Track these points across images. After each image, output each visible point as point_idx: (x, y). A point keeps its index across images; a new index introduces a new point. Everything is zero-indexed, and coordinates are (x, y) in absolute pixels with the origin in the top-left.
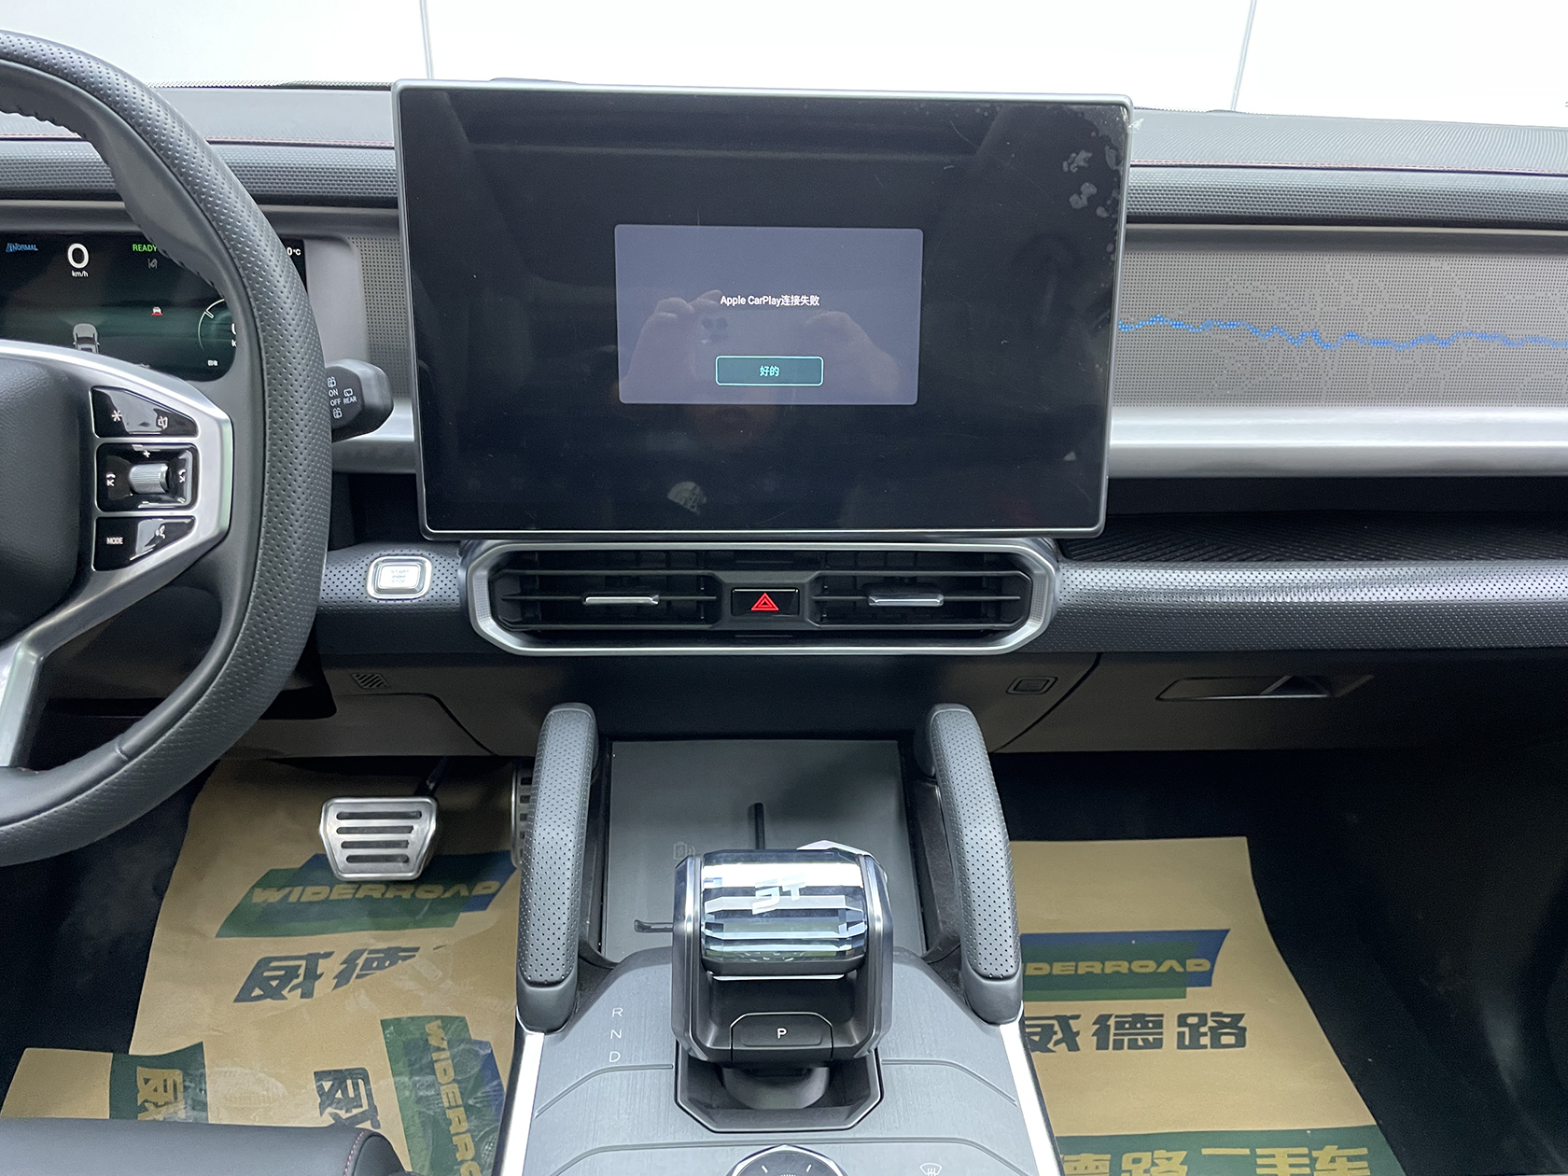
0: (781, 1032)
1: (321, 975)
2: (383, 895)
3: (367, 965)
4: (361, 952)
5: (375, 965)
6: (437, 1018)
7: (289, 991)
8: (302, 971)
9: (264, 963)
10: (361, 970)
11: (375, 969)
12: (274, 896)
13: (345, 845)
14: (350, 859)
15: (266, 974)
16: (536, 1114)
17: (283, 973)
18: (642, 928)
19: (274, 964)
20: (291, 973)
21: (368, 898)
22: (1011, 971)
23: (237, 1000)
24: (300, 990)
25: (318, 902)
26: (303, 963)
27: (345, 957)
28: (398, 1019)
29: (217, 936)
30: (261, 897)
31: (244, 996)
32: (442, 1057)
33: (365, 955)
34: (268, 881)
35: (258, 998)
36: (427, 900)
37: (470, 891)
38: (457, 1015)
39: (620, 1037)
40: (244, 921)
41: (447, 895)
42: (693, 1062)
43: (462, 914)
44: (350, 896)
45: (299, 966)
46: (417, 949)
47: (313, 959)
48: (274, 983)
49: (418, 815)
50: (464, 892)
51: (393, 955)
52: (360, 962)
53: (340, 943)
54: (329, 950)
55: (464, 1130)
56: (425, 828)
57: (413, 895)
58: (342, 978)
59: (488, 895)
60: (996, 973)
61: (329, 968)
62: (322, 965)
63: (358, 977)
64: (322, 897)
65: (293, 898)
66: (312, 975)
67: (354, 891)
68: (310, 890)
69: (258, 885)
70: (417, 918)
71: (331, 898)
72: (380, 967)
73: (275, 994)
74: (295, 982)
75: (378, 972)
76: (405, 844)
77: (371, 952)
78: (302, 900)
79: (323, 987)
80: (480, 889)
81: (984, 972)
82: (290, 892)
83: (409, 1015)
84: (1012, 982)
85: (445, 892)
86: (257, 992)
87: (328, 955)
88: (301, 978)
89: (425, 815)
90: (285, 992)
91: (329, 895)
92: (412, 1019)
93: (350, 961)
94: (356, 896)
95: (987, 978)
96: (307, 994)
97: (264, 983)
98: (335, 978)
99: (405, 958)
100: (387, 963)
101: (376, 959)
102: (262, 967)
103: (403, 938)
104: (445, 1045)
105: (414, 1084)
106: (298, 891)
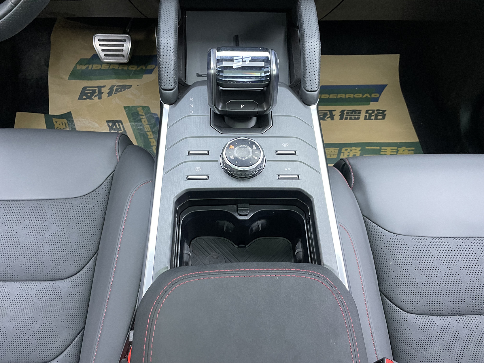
0: (242, 106)
1: (103, 93)
2: (118, 68)
3: (117, 90)
4: (114, 86)
5: (119, 90)
6: (141, 106)
7: (94, 97)
8: (97, 91)
9: (85, 88)
10: (115, 91)
12: (84, 67)
13: (103, 50)
14: (105, 55)
15: (86, 92)
16: (168, 127)
17: (91, 92)
18: (199, 75)
19: (87, 89)
20: (94, 92)
21: (113, 69)
22: (316, 89)
23: (79, 99)
24: (97, 97)
25: (98, 70)
26: (97, 89)
27: (109, 87)
28: (129, 107)
29: (68, 79)
30: (79, 67)
31: (80, 98)
32: (143, 118)
33: (115, 87)
34: (81, 62)
35: (85, 99)
36: (132, 70)
37: (146, 67)
38: (146, 105)
39: (192, 107)
40: (75, 75)
41: (139, 69)
42: (215, 114)
43: (144, 75)
44: (108, 68)
45: (96, 90)
46: (131, 86)
47: (100, 88)
48: (89, 95)
49: (125, 41)
50: (144, 68)
51: (124, 87)
52: (115, 89)
53: (108, 83)
54: (104, 85)
55: (152, 137)
56: (128, 46)
57: (128, 68)
58: (110, 94)
59: (152, 69)
60: (311, 90)
61: (106, 90)
62: (103, 90)
64: (99, 68)
65: (90, 68)
66: (100, 93)
67: (109, 66)
68: (95, 66)
69: (77, 63)
70: (130, 76)
71: (102, 68)
72: (121, 91)
73: (90, 98)
74: (95, 94)
75: (120, 93)
76: (122, 51)
77: (117, 86)
78: (93, 69)
79: (104, 96)
80: (149, 67)
81: (307, 89)
82: (89, 66)
83: (132, 105)
84: (316, 93)
85: (138, 68)
86: (84, 97)
87: (104, 86)
88: (97, 93)
89: (127, 41)
90: (93, 97)
91: (101, 68)
92: (133, 106)
93: (111, 88)
94: (110, 68)
95: (308, 91)
96: (100, 98)
97: (86, 94)
98: (107, 93)
99: (128, 88)
100: (123, 90)
101: (119, 88)
102: (84, 90)
103: (127, 82)
104: (144, 114)
105: (136, 125)
106: (91, 66)
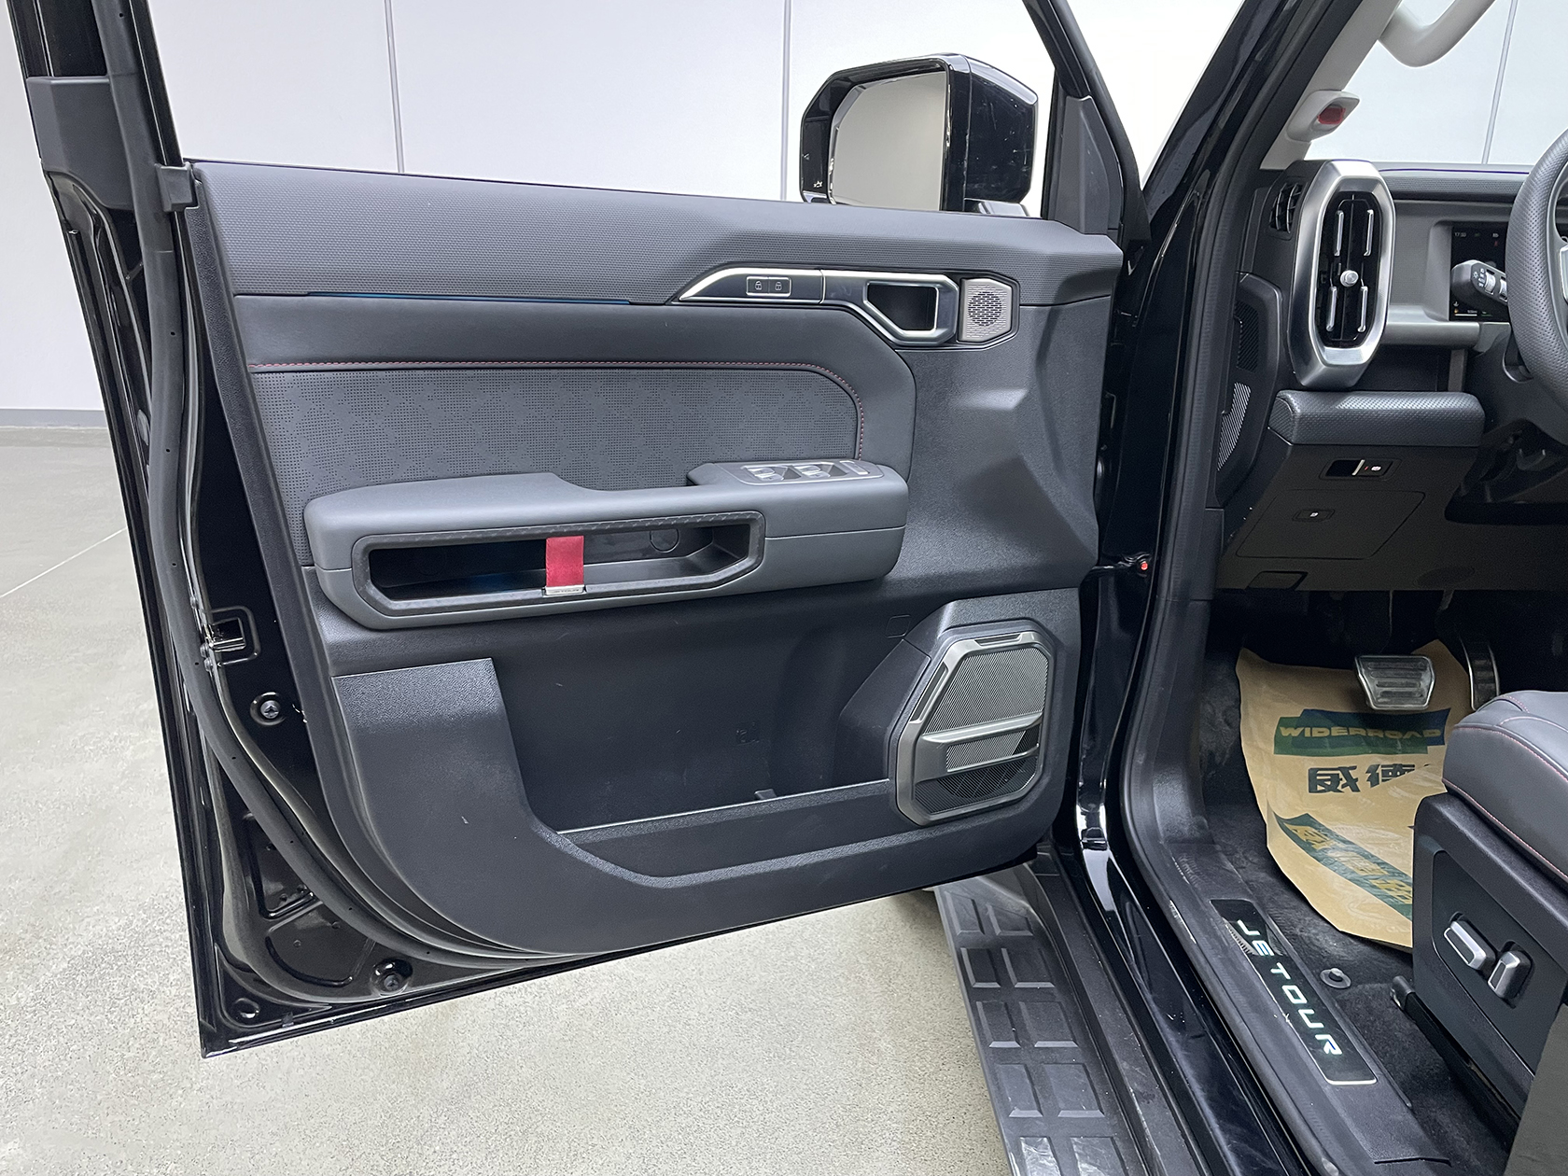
3: (1384, 772)
4: (1373, 766)
5: (1390, 774)
7: (1343, 788)
8: (1341, 776)
9: (1314, 771)
10: (1383, 777)
11: (1391, 776)
12: (1294, 732)
15: (1318, 778)
17: (1329, 777)
19: (1319, 772)
20: (1336, 780)
23: (1310, 792)
24: (1349, 788)
25: (1326, 737)
26: (1339, 772)
27: (1367, 769)
30: (1285, 732)
31: (1313, 790)
33: (1380, 768)
34: (1285, 723)
35: (1323, 791)
37: (1422, 736)
40: (1285, 746)
41: (1406, 736)
43: (1428, 747)
44: (1346, 733)
45: (1338, 774)
46: (1414, 766)
47: (1345, 771)
48: (1329, 783)
50: (1418, 735)
51: (1399, 770)
52: (1379, 771)
53: (1358, 761)
54: (1354, 765)
57: (1384, 735)
58: (1374, 780)
59: (1438, 737)
62: (1354, 774)
63: (1384, 781)
64: (1327, 734)
65: (1307, 734)
66: (1351, 780)
67: (1346, 731)
68: (1315, 730)
69: (1280, 725)
70: (1398, 748)
72: (1397, 775)
73: (1334, 789)
74: (1342, 783)
75: (1396, 779)
77: (1382, 766)
78: (1313, 735)
80: (1427, 734)
82: (1303, 731)
85: (1404, 734)
86: (1321, 788)
87: (1354, 768)
90: (1339, 788)
91: (1330, 733)
93: (1372, 770)
96: (1356, 789)
97: (1322, 783)
98: (1368, 781)
99: (1409, 771)
100: (1399, 773)
101: (1390, 771)
102: (1313, 774)
103: (1399, 759)
106: (1308, 730)
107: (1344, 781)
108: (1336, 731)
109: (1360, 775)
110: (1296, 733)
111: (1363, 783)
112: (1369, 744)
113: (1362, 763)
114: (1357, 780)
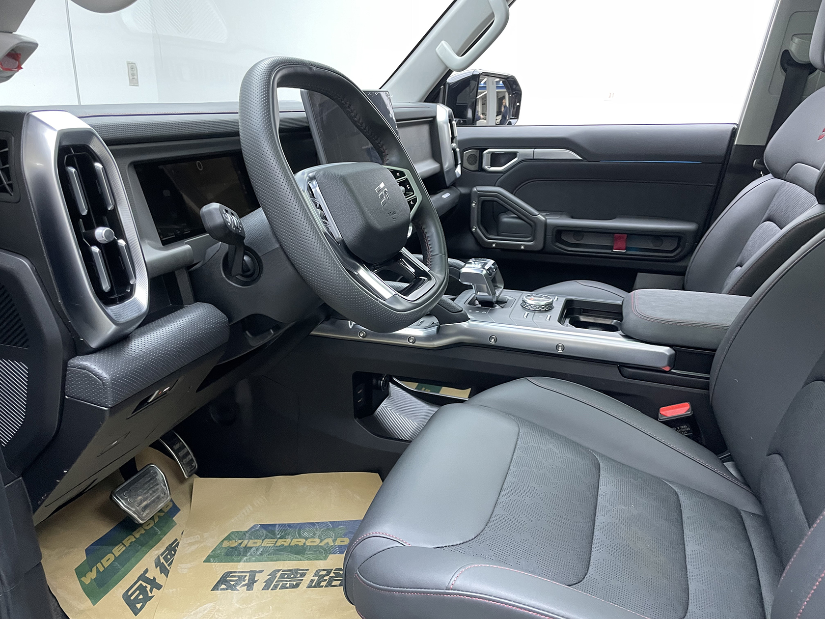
2: (136, 537)
3: (165, 558)
4: (158, 559)
5: (169, 557)
6: (222, 541)
7: (151, 593)
8: (144, 584)
10: (167, 563)
11: (171, 558)
15: (132, 598)
17: (138, 592)
19: (130, 593)
20: (142, 589)
21: (132, 543)
23: (135, 615)
24: (155, 589)
25: (114, 561)
26: (140, 582)
27: (154, 565)
28: (209, 556)
30: (87, 580)
31: (136, 611)
32: (246, 543)
33: (161, 558)
35: (142, 608)
36: (152, 527)
37: (162, 512)
38: (228, 534)
40: (96, 592)
41: (156, 520)
43: (174, 519)
44: (124, 548)
45: (141, 584)
46: (176, 540)
47: (143, 577)
48: (141, 597)
50: (161, 514)
51: (172, 549)
52: (162, 560)
53: (145, 564)
54: (145, 569)
55: (290, 541)
57: (145, 530)
58: (165, 571)
59: (173, 506)
62: (150, 575)
63: (169, 565)
64: (113, 558)
65: (102, 569)
66: (151, 581)
67: (123, 546)
68: (104, 561)
69: (79, 578)
70: (160, 532)
71: (117, 555)
72: (172, 555)
73: (147, 599)
74: (148, 589)
75: (174, 558)
77: (161, 555)
78: (106, 566)
80: (166, 508)
83: (210, 551)
85: (154, 520)
86: (139, 605)
87: (146, 571)
90: (150, 595)
91: (114, 555)
92: (213, 551)
93: (158, 564)
96: (159, 587)
97: (137, 600)
98: (161, 574)
99: (177, 545)
100: (173, 553)
101: (167, 555)
102: (126, 597)
103: (167, 541)
104: (240, 541)
105: (251, 555)
106: (99, 565)
107: (149, 587)
108: (118, 550)
109: (154, 573)
110: (93, 575)
111: (161, 579)
112: (143, 545)
113: (147, 562)
114: (154, 578)
